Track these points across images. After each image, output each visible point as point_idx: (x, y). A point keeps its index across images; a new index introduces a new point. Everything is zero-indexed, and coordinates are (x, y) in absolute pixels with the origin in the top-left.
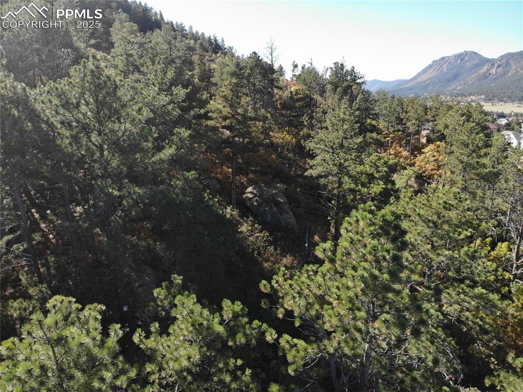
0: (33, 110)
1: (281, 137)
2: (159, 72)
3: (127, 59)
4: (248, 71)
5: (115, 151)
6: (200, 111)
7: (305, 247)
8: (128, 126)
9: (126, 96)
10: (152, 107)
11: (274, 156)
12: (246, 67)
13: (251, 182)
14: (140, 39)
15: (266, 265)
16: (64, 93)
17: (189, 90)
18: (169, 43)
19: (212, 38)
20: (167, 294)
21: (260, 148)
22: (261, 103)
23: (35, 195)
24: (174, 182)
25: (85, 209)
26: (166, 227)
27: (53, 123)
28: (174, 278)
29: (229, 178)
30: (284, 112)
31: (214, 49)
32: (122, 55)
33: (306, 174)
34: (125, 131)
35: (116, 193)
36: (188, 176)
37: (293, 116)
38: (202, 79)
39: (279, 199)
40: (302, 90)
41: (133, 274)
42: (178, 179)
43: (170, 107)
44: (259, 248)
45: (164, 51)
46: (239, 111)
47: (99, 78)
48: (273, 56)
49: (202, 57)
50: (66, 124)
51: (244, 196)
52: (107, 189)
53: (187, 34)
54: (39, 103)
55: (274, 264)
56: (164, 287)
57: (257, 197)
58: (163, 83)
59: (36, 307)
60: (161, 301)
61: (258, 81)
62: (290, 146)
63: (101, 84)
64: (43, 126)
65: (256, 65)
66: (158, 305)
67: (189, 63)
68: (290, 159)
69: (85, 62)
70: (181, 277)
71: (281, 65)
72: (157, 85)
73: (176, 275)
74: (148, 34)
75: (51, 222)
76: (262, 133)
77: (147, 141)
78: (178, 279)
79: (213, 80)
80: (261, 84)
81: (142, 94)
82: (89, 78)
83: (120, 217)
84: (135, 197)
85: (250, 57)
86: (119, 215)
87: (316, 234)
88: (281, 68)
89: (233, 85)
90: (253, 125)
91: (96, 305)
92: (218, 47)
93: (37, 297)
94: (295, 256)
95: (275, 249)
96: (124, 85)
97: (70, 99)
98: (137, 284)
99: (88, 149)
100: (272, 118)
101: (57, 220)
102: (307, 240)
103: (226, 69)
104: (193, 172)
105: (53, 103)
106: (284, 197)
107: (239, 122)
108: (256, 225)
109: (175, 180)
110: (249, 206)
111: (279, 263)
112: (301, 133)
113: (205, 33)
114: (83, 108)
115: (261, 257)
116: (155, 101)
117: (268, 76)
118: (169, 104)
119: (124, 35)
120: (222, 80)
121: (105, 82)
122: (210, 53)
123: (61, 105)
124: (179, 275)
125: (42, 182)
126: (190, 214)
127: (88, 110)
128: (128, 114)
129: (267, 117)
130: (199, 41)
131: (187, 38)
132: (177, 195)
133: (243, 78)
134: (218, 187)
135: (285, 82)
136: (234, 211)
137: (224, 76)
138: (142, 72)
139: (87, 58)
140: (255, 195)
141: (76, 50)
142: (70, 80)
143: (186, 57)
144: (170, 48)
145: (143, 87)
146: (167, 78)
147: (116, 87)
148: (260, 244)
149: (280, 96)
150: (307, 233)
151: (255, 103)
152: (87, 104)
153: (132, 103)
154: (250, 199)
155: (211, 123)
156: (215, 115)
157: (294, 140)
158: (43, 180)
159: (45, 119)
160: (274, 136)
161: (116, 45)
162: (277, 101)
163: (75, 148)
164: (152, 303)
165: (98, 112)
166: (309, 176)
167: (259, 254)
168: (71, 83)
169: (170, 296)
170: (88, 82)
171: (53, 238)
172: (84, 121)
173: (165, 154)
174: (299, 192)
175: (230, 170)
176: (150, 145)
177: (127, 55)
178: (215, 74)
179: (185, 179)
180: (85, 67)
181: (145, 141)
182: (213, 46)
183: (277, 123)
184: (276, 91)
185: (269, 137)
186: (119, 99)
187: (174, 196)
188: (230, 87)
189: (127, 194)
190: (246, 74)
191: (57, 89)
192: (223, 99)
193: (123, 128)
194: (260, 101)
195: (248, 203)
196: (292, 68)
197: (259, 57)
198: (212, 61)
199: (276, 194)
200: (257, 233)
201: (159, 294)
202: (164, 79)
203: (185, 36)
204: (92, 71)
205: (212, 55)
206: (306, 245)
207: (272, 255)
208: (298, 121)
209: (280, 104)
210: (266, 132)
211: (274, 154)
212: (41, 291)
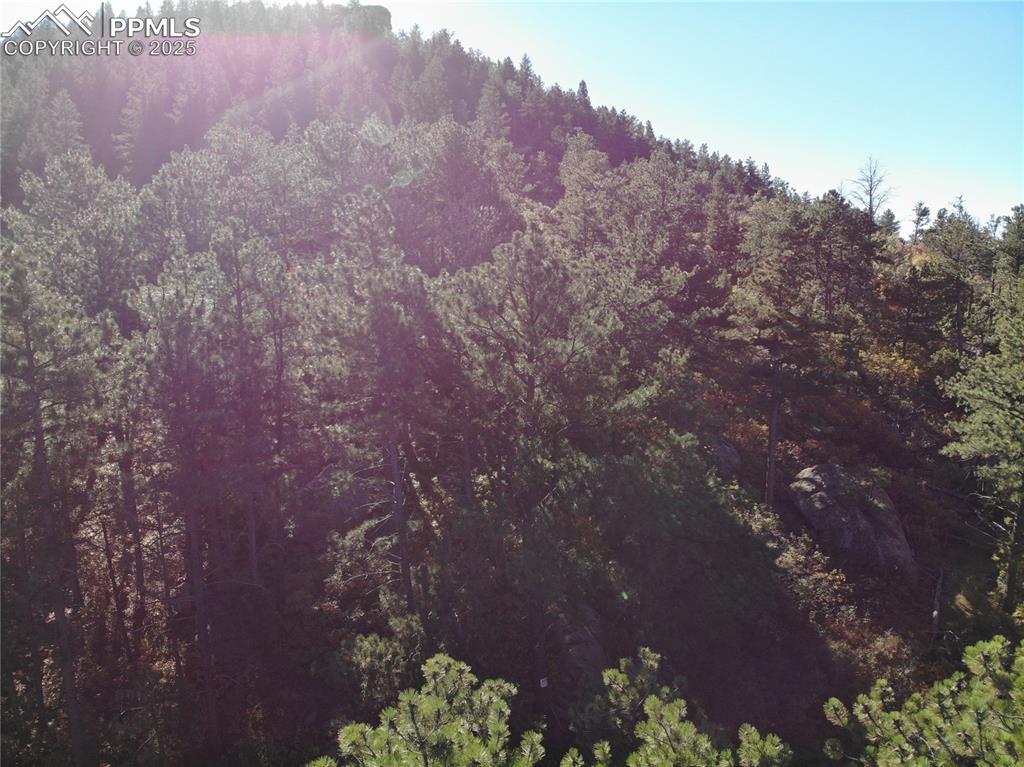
0: (432, 316)
1: (883, 361)
2: (639, 242)
3: (585, 219)
4: (817, 229)
5: (554, 389)
6: (711, 313)
7: (932, 619)
8: (579, 345)
9: (581, 293)
10: (622, 308)
11: (867, 404)
12: (813, 221)
13: (809, 458)
14: (609, 180)
15: (834, 646)
16: (481, 288)
17: (693, 273)
18: (663, 185)
19: (744, 164)
20: (628, 683)
21: (836, 386)
22: (843, 290)
23: (417, 448)
24: (651, 452)
25: (491, 481)
26: (629, 539)
27: (459, 338)
28: (644, 654)
29: (761, 444)
30: (893, 309)
31: (746, 185)
32: (576, 213)
33: (944, 451)
34: (574, 353)
35: (548, 465)
36: (679, 443)
37: (916, 319)
38: (718, 245)
39: (876, 502)
40: (940, 265)
41: (562, 616)
42: (659, 446)
43: (654, 307)
44: (820, 605)
45: (651, 200)
46: (794, 311)
47: (539, 264)
48: (874, 195)
49: (722, 202)
50: (480, 339)
51: (793, 486)
52: (534, 456)
53: (695, 161)
54: (441, 304)
55: (854, 647)
56: (622, 668)
57: (824, 490)
58: (645, 262)
59: (397, 654)
60: (617, 696)
61: (838, 247)
62: (907, 382)
63: (541, 274)
64: (444, 341)
65: (836, 217)
66: (609, 703)
67: (697, 219)
68: (903, 412)
69: (518, 236)
70: (658, 656)
71: (889, 211)
72: (634, 266)
73: (647, 650)
74: (624, 166)
75: (437, 498)
76: (841, 353)
77: (610, 373)
78: (652, 659)
79: (743, 247)
80: (844, 252)
81: (607, 285)
82: (523, 263)
83: (550, 507)
84: (580, 476)
85: (824, 202)
86: (549, 502)
87: (960, 592)
88: (889, 216)
89: (784, 260)
90: (822, 340)
91: (500, 682)
92: (756, 181)
93: (400, 636)
94: (905, 637)
95: (859, 614)
96: (578, 275)
97: (490, 299)
98: (567, 638)
99: (510, 385)
100: (866, 322)
101: (447, 495)
102: (936, 602)
103: (771, 227)
104: (689, 435)
105: (464, 305)
106: (888, 498)
107: (792, 334)
108: (817, 554)
109: (652, 448)
110: (802, 509)
111: (865, 646)
112: (935, 357)
113: (730, 156)
114: (509, 313)
115: (824, 626)
116: (629, 297)
117: (861, 238)
118: (653, 301)
119: (583, 173)
120: (762, 248)
121: (548, 270)
122: (738, 195)
123: (475, 310)
124: (653, 650)
125: (433, 433)
126: (678, 519)
127: (516, 317)
128: (581, 326)
129: (855, 322)
130: (718, 173)
131: (695, 168)
132: (655, 477)
133: (805, 243)
134: (737, 460)
135: (899, 245)
136: (768, 517)
137: (766, 240)
138: (609, 241)
139: (523, 228)
140: (819, 487)
141: (503, 205)
142: (492, 267)
143: (692, 208)
144: (664, 194)
145: (609, 270)
146: (653, 252)
147: (566, 277)
148: (823, 596)
149: (885, 274)
150: (939, 586)
151: (829, 291)
152: (515, 306)
153: (589, 305)
154: (807, 494)
155: (732, 334)
156: (741, 320)
157: (916, 370)
158: (435, 431)
159: (449, 331)
160: (869, 360)
161: (568, 193)
162: (878, 285)
163: (491, 383)
164: (599, 697)
165: (532, 322)
166: (951, 456)
167: (820, 618)
168: (493, 271)
169: (634, 689)
170: (521, 270)
171: (437, 528)
172: (509, 337)
173: (638, 398)
174: (924, 489)
175: (765, 427)
176: (613, 380)
177: (586, 213)
178: (747, 235)
179: (673, 447)
180: (517, 245)
181: (604, 374)
182: (746, 181)
183: (876, 332)
184: (876, 265)
185: (858, 364)
186: (568, 298)
187: (649, 479)
188: (777, 266)
189: (566, 469)
190: (813, 235)
191: (471, 282)
192: (761, 288)
193: (569, 349)
194: (840, 287)
195: (801, 502)
196: (915, 217)
197: (843, 200)
198: (742, 209)
199: (867, 489)
200: (819, 571)
201: (613, 681)
202: (648, 255)
203: (691, 164)
204: (529, 252)
205: (742, 197)
206: (935, 613)
207: (850, 626)
208: (927, 330)
209: (886, 291)
210: (849, 351)
211: (866, 399)
212: (409, 626)
